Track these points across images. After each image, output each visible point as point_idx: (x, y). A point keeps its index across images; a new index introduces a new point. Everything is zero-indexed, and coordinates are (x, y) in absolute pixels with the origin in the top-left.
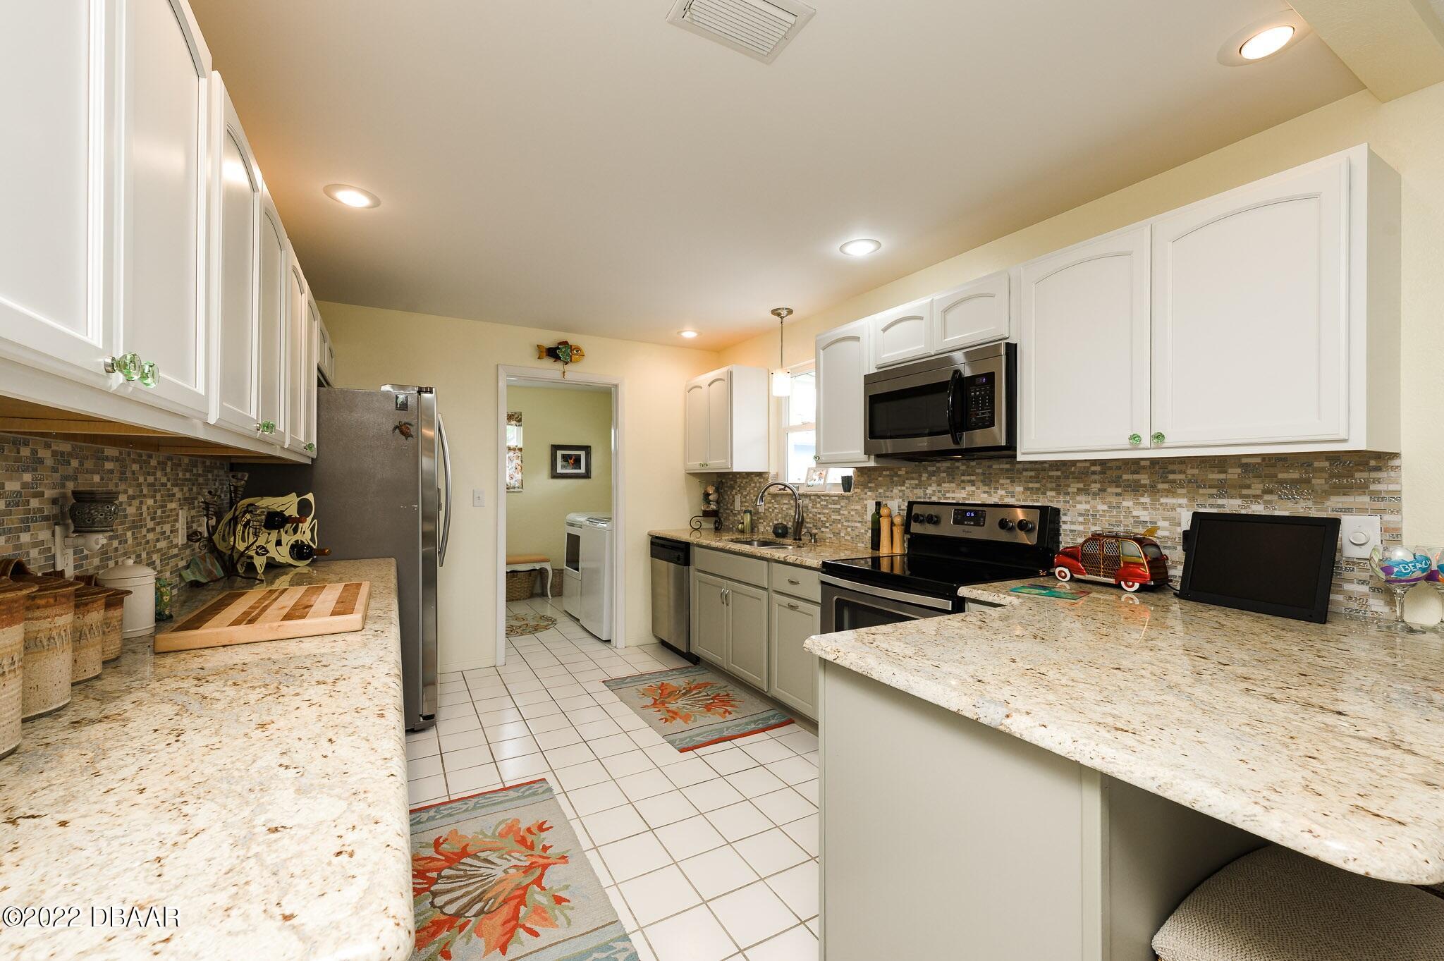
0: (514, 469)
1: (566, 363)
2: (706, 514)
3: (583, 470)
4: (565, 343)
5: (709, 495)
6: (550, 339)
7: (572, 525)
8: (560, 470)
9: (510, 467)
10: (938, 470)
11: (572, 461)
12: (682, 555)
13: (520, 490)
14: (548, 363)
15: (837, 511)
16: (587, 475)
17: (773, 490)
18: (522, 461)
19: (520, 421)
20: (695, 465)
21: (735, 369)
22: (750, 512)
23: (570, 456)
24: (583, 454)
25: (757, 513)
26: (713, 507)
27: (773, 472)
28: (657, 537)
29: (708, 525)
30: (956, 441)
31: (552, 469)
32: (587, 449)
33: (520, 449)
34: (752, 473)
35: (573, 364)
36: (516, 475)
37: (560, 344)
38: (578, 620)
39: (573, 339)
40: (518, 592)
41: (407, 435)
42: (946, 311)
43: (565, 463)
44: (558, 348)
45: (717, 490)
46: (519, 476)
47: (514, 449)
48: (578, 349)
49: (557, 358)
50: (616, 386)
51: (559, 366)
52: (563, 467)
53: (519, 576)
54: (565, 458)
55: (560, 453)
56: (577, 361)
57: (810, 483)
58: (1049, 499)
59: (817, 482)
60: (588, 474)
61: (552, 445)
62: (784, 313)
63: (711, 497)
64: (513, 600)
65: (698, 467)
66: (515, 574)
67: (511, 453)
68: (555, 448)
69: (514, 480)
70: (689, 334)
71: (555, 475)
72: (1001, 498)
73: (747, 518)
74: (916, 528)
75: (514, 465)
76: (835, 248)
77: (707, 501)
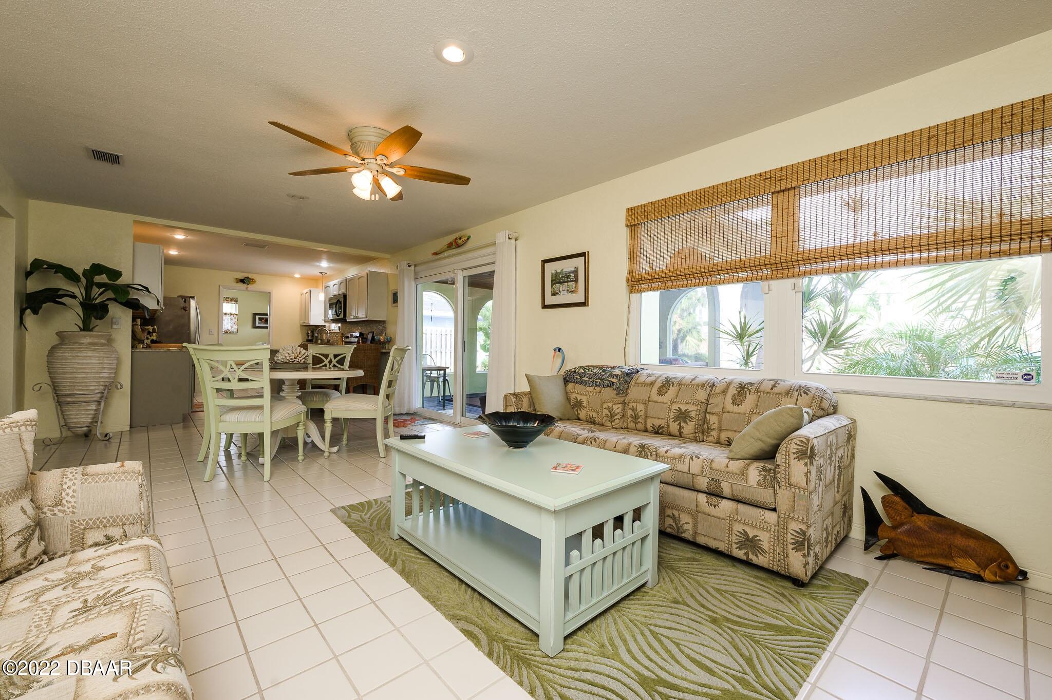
1: (248, 285)
2: (308, 340)
4: (248, 278)
5: (307, 333)
6: (241, 276)
8: (257, 325)
13: (236, 333)
14: (241, 285)
15: (337, 337)
18: (237, 320)
19: (237, 301)
20: (301, 323)
21: (311, 289)
23: (263, 318)
24: (268, 317)
26: (310, 338)
27: (322, 325)
30: (338, 316)
31: (253, 324)
32: (266, 314)
33: (237, 315)
34: (318, 326)
37: (246, 278)
39: (251, 276)
41: (186, 310)
42: (339, 285)
43: (259, 321)
44: (244, 279)
45: (310, 332)
46: (236, 327)
47: (233, 315)
48: (253, 279)
49: (244, 283)
50: (270, 293)
51: (245, 285)
52: (259, 323)
54: (260, 319)
55: (257, 317)
56: (253, 284)
57: (335, 329)
62: (323, 274)
63: (310, 335)
65: (303, 323)
67: (232, 316)
68: (255, 315)
69: (233, 329)
70: (297, 276)
71: (254, 327)
74: (345, 340)
75: (233, 322)
76: (318, 264)
77: (308, 336)
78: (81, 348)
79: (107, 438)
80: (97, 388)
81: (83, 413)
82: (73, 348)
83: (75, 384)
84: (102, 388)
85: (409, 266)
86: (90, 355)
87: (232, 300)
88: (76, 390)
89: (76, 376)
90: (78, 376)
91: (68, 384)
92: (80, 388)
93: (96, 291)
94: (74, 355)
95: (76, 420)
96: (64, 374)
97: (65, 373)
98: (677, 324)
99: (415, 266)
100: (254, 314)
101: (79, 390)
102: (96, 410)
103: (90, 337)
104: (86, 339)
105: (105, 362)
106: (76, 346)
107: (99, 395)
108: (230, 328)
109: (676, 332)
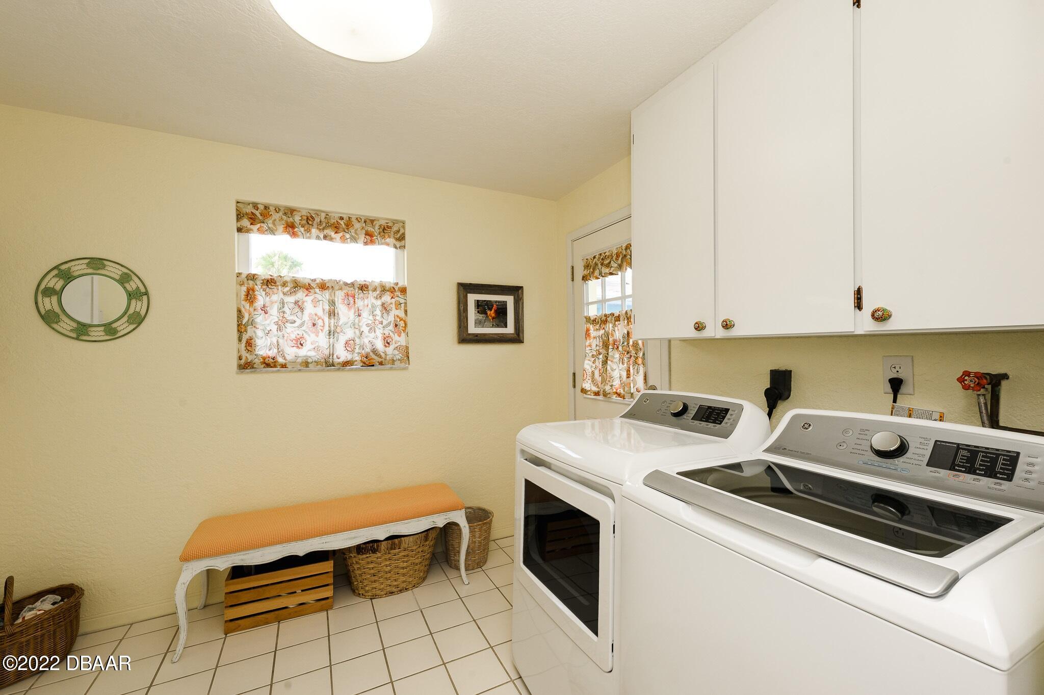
0: (391, 327)
3: (510, 329)
7: (537, 462)
8: (472, 329)
9: (385, 322)
11: (491, 313)
13: (403, 365)
16: (517, 338)
18: (406, 312)
19: (402, 238)
23: (489, 304)
24: (510, 300)
31: (460, 327)
32: (516, 291)
33: (403, 291)
36: (396, 337)
40: (404, 575)
43: (481, 317)
46: (401, 340)
47: (392, 290)
52: (478, 323)
53: (404, 545)
54: (482, 307)
55: (472, 298)
60: (518, 335)
61: (458, 283)
64: (392, 593)
66: (396, 541)
67: (387, 298)
68: (466, 288)
69: (392, 347)
71: (465, 338)
75: (391, 318)
87: (385, 230)
100: (461, 285)
108: (380, 345)
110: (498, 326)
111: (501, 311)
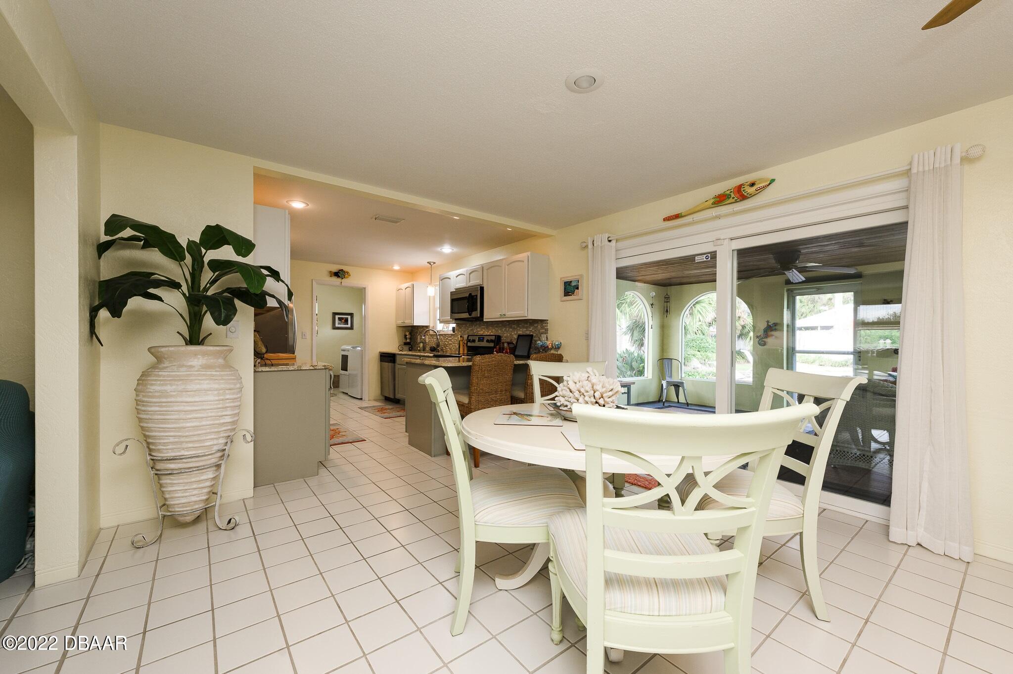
1: (343, 279)
2: (406, 344)
3: (349, 325)
4: (342, 270)
5: (406, 335)
6: (335, 268)
7: (344, 350)
8: (337, 325)
10: (477, 325)
11: (343, 321)
12: (392, 359)
13: (317, 335)
14: (335, 279)
15: (451, 340)
16: (351, 328)
17: (431, 332)
18: (317, 320)
20: (400, 322)
21: (415, 283)
22: (423, 343)
23: (342, 318)
24: (349, 317)
25: (426, 343)
26: (408, 341)
27: (431, 326)
28: (383, 353)
29: (407, 347)
30: (470, 315)
31: (333, 325)
32: (351, 315)
34: (424, 326)
35: (346, 279)
37: (340, 270)
38: (347, 394)
39: (345, 268)
42: (470, 274)
43: (339, 322)
44: (338, 272)
45: (410, 334)
46: (316, 329)
48: (348, 273)
49: (338, 277)
50: (365, 288)
51: (339, 280)
52: (339, 324)
54: (340, 319)
55: (337, 317)
56: (347, 278)
57: (444, 330)
58: (499, 333)
59: (446, 330)
61: (333, 313)
62: (432, 264)
63: (407, 337)
65: (401, 323)
68: (335, 314)
70: (396, 267)
71: (334, 328)
72: (490, 333)
73: (421, 345)
74: (469, 344)
76: (439, 249)
77: (406, 338)
78: (190, 375)
79: (232, 525)
80: (215, 442)
81: (195, 486)
82: (178, 376)
83: (183, 439)
84: (223, 441)
85: (610, 241)
86: (205, 386)
88: (183, 449)
89: (184, 425)
90: (188, 425)
91: (172, 440)
92: (190, 445)
93: (207, 275)
94: (181, 388)
95: (183, 501)
96: (165, 423)
97: (165, 421)
98: (741, 320)
99: (617, 241)
101: (188, 449)
102: (214, 478)
103: (204, 354)
104: (197, 357)
105: (228, 397)
106: (183, 372)
107: (220, 454)
109: (741, 328)
110: (345, 324)
111: (346, 321)
